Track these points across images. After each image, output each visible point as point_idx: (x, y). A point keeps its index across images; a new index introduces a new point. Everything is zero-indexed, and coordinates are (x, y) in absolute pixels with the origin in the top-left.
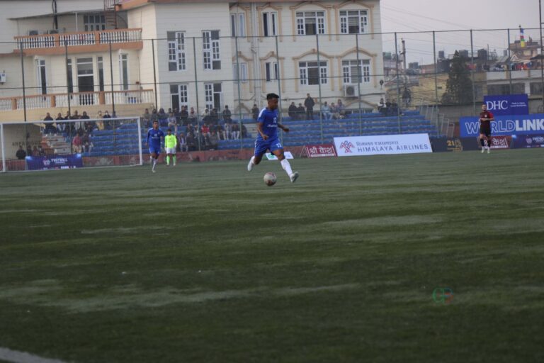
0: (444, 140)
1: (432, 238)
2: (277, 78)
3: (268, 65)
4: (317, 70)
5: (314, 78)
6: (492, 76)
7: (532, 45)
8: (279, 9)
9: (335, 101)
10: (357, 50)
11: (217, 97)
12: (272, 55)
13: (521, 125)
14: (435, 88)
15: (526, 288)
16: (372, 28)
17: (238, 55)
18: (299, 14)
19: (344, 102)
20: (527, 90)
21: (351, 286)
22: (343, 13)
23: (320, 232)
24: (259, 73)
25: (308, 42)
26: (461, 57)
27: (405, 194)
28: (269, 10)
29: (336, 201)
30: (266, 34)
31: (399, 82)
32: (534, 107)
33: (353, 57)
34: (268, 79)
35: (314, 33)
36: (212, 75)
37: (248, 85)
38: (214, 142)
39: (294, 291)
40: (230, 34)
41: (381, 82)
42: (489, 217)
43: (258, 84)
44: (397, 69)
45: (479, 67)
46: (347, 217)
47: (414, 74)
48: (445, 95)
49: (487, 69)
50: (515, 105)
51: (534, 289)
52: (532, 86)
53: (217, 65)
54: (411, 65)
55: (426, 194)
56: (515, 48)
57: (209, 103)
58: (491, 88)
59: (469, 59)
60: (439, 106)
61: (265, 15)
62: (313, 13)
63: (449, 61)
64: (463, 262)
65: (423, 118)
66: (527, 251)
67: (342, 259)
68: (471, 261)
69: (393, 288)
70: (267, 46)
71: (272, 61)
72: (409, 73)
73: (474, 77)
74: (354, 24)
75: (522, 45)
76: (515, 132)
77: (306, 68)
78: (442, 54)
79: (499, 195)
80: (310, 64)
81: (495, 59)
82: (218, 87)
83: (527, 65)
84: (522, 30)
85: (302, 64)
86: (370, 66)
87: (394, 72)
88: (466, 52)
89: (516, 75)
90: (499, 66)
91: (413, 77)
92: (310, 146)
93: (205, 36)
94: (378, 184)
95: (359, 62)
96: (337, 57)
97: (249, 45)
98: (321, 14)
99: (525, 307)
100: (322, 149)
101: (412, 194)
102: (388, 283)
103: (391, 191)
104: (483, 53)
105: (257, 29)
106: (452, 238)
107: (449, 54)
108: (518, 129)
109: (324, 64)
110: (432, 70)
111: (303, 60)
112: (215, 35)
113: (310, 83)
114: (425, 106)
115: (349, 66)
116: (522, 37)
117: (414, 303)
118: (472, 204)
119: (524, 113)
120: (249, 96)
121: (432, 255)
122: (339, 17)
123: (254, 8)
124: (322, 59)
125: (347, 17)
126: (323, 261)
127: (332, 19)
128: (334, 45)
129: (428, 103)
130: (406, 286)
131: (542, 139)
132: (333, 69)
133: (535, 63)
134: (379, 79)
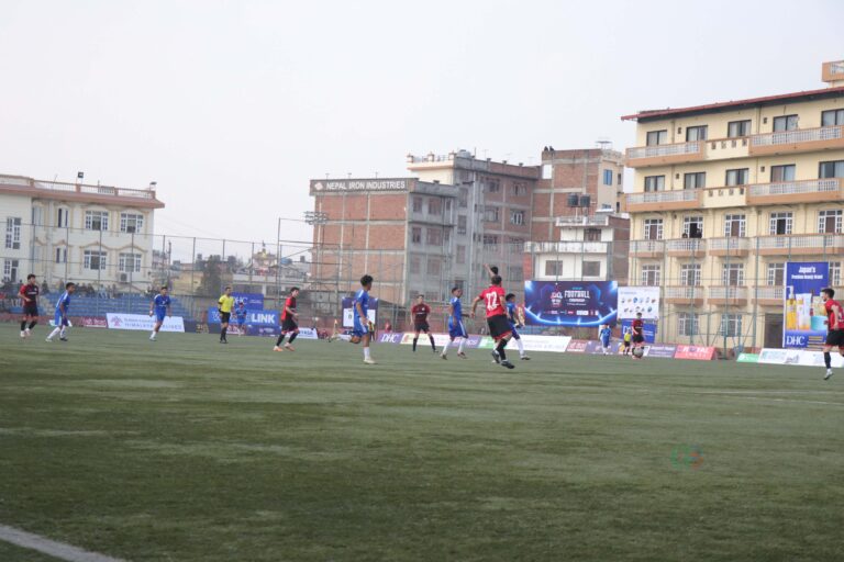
0: (195, 323)
1: (172, 400)
2: (65, 261)
3: (58, 250)
4: (98, 258)
5: (95, 265)
6: (237, 277)
7: (270, 257)
8: (73, 207)
9: (111, 284)
10: (132, 246)
11: (14, 271)
12: (63, 242)
13: (256, 318)
14: (192, 282)
15: (238, 446)
16: (146, 230)
17: (35, 239)
18: (88, 212)
19: (118, 286)
20: (264, 292)
21: (100, 433)
22: (124, 215)
23: (82, 387)
24: (51, 256)
25: (93, 235)
26: (214, 261)
27: (157, 363)
28: (64, 207)
29: (100, 364)
30: (60, 225)
31: (163, 274)
32: (268, 304)
33: (129, 251)
34: (58, 261)
35: (99, 228)
36: (12, 254)
37: (40, 264)
38: (7, 307)
39: (51, 433)
40: (30, 222)
41: (149, 273)
42: (220, 387)
43: (49, 264)
44: (162, 264)
45: (228, 270)
46: (106, 377)
47: (176, 269)
48: (199, 289)
49: (235, 272)
50: (253, 301)
51: (245, 446)
52: (268, 288)
53: (16, 246)
54: (175, 262)
55: (174, 365)
56: (258, 258)
57: (7, 275)
58: (236, 287)
59: (221, 263)
60: (194, 297)
61: (60, 210)
62: (99, 213)
63: (204, 262)
64: (193, 421)
65: (180, 305)
66: (244, 416)
67: (98, 411)
68: (199, 420)
69: (134, 437)
70: (59, 235)
71: (63, 247)
72: (172, 268)
73: (224, 277)
74: (132, 225)
75: (264, 255)
76: (251, 323)
77: (90, 255)
78: (200, 256)
79: (230, 371)
80: (93, 253)
81: (241, 264)
82: (15, 263)
83: (266, 272)
84: (264, 245)
85: (87, 252)
86: (142, 259)
87: (160, 266)
88: (219, 256)
89: (256, 278)
90: (243, 270)
91: (175, 272)
92: (87, 318)
93: (9, 222)
94: (135, 353)
95: (132, 255)
96: (116, 250)
97: (44, 233)
98: (106, 214)
99: (235, 460)
100: (96, 321)
101: (162, 364)
102: (130, 432)
103: (147, 359)
104: (232, 259)
105: (53, 220)
106: (187, 402)
107: (205, 257)
108: (254, 320)
109: (104, 254)
110: (191, 268)
111: (88, 249)
112: (18, 221)
113: (92, 268)
114: (182, 296)
115: (125, 258)
116: (264, 250)
117: (147, 450)
118: (208, 376)
119: (259, 309)
120: (41, 273)
121: (169, 414)
122: (120, 219)
123: (52, 204)
124: (103, 250)
125: (127, 219)
126: (81, 411)
127: (114, 219)
128: (114, 240)
129: (184, 293)
130: (144, 436)
131: (271, 330)
132: (112, 259)
133: (272, 271)
134: (147, 270)
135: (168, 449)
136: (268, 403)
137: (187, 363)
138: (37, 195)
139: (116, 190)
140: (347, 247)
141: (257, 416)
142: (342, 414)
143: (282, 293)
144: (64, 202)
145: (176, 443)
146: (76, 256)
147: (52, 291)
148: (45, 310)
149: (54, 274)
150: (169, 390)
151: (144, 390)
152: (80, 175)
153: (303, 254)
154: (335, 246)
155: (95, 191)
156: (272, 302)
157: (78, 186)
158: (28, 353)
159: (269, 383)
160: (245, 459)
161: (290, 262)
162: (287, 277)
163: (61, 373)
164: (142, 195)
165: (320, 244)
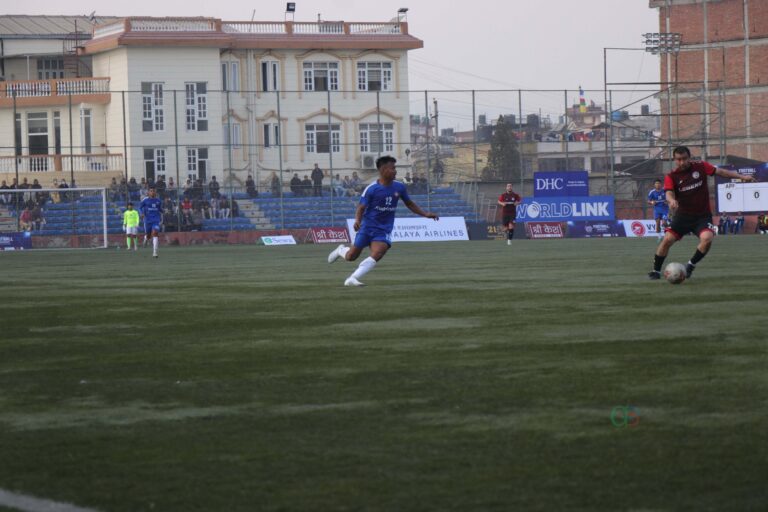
0: (485, 224)
1: (467, 347)
2: (278, 143)
3: (266, 127)
4: (328, 135)
5: (324, 145)
6: (548, 148)
7: (594, 110)
8: (282, 57)
9: (350, 174)
10: (378, 112)
11: (202, 165)
12: (272, 114)
13: (579, 210)
14: (472, 161)
15: (583, 411)
16: (397, 85)
17: (230, 113)
18: (306, 64)
19: (360, 176)
20: (588, 167)
21: (367, 404)
22: (361, 65)
23: (329, 336)
24: (256, 136)
25: (318, 100)
26: (506, 124)
27: (434, 292)
28: (269, 59)
29: (348, 298)
30: (265, 89)
31: (429, 152)
32: (596, 187)
33: (373, 119)
34: (267, 144)
35: (325, 89)
36: (197, 138)
37: (241, 151)
38: (197, 221)
39: (295, 409)
40: (220, 87)
41: (408, 152)
42: (539, 322)
43: (254, 150)
44: (427, 136)
45: (529, 136)
46: (362, 319)
47: (449, 143)
48: (485, 170)
49: (539, 138)
50: (572, 184)
51: (593, 412)
52: (593, 161)
53: (203, 126)
54: (445, 132)
55: (461, 292)
56: (573, 114)
57: (192, 172)
58: (543, 163)
59: (517, 126)
60: (479, 183)
61: (264, 65)
62: (324, 64)
63: (491, 128)
64: (506, 377)
65: (458, 197)
66: (584, 365)
67: (356, 371)
68: (516, 375)
69: (419, 407)
70: (265, 103)
71: (272, 122)
72: (442, 141)
73: (523, 149)
74: (375, 79)
75: (583, 110)
76: (571, 218)
77: (315, 132)
78: (483, 118)
79: (551, 296)
80: (320, 127)
81: (548, 127)
82: (203, 153)
83: (587, 135)
84: (582, 92)
85: (309, 127)
86: (394, 131)
87: (422, 139)
88: (513, 117)
89: (574, 147)
90: (553, 135)
91: (446, 147)
92: (317, 229)
93: (189, 89)
94: (401, 278)
95: (379, 125)
96: (354, 119)
97: (243, 102)
98: (335, 65)
99: (582, 434)
100: (332, 233)
101: (443, 292)
102: (413, 401)
103: (417, 287)
104: (534, 120)
105: (254, 82)
106: (492, 348)
107: (492, 118)
108: (576, 214)
109: (336, 127)
110: (471, 138)
111: (310, 122)
112: (202, 87)
113: (319, 151)
114: (460, 183)
115: (368, 131)
116: (583, 101)
117: (443, 426)
118: (518, 305)
119: (582, 195)
120: (244, 165)
121: (467, 368)
122: (357, 70)
123: (251, 56)
124: (334, 121)
125: (366, 70)
126: (333, 372)
127: (347, 72)
128: (350, 104)
129: (465, 179)
130: (435, 405)
131: (604, 227)
132: (348, 134)
133: (597, 133)
134: (405, 147)
135: (477, 423)
136: (617, 343)
137: (480, 287)
138: (228, 44)
139: (346, 25)
140: (716, 85)
141: (605, 363)
142: (738, 352)
143: (618, 167)
144: (269, 51)
145: (486, 412)
146: (294, 133)
147: (261, 191)
148: (254, 221)
149: (262, 165)
150: (460, 332)
151: (423, 334)
152: (290, 8)
153: (644, 103)
154: (696, 85)
155: (314, 30)
156: (603, 183)
157: (289, 25)
158: (240, 290)
159: (614, 310)
160: (598, 432)
161: (625, 116)
162: (622, 140)
163: (292, 317)
164: (386, 31)
165: (672, 84)
